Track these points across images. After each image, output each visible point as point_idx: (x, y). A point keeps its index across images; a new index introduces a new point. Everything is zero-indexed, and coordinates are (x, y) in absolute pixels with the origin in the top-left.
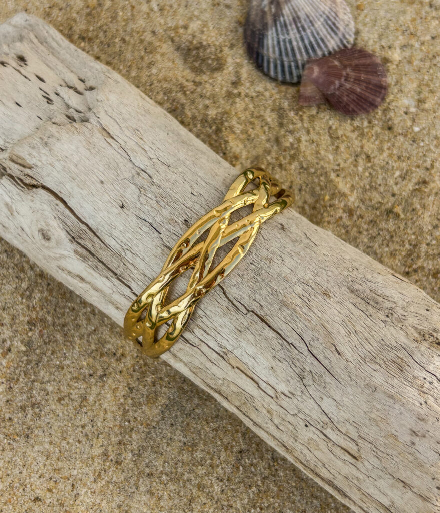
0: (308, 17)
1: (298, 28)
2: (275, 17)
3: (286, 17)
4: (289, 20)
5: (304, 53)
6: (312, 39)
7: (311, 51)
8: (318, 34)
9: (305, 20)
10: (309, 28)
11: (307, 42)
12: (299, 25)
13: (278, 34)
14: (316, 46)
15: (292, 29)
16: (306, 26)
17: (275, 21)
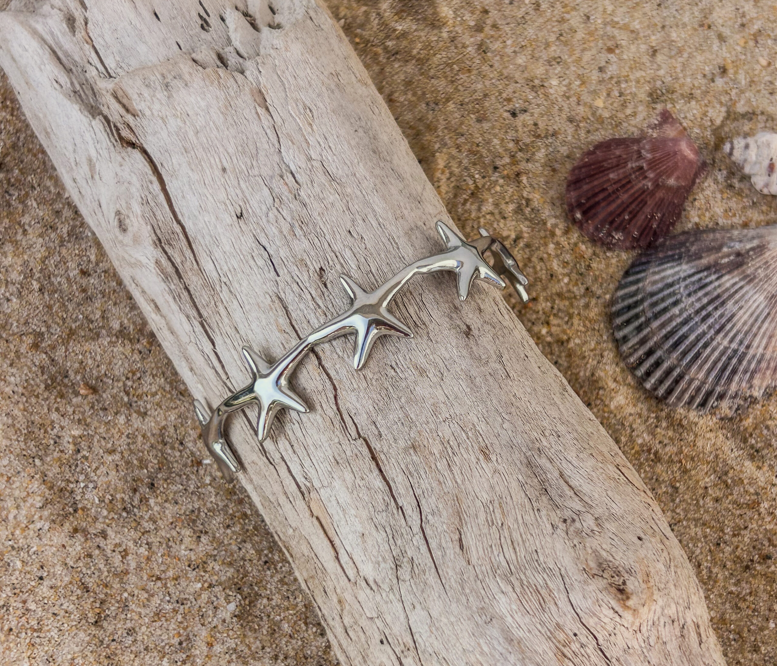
0: (729, 320)
1: (703, 308)
2: (714, 266)
3: (716, 284)
4: (715, 289)
5: (664, 332)
6: (692, 337)
7: (671, 342)
8: (706, 346)
9: (721, 316)
10: (710, 327)
11: (685, 329)
12: (710, 308)
13: (685, 279)
14: (682, 347)
15: (699, 299)
16: (711, 320)
17: (707, 268)
